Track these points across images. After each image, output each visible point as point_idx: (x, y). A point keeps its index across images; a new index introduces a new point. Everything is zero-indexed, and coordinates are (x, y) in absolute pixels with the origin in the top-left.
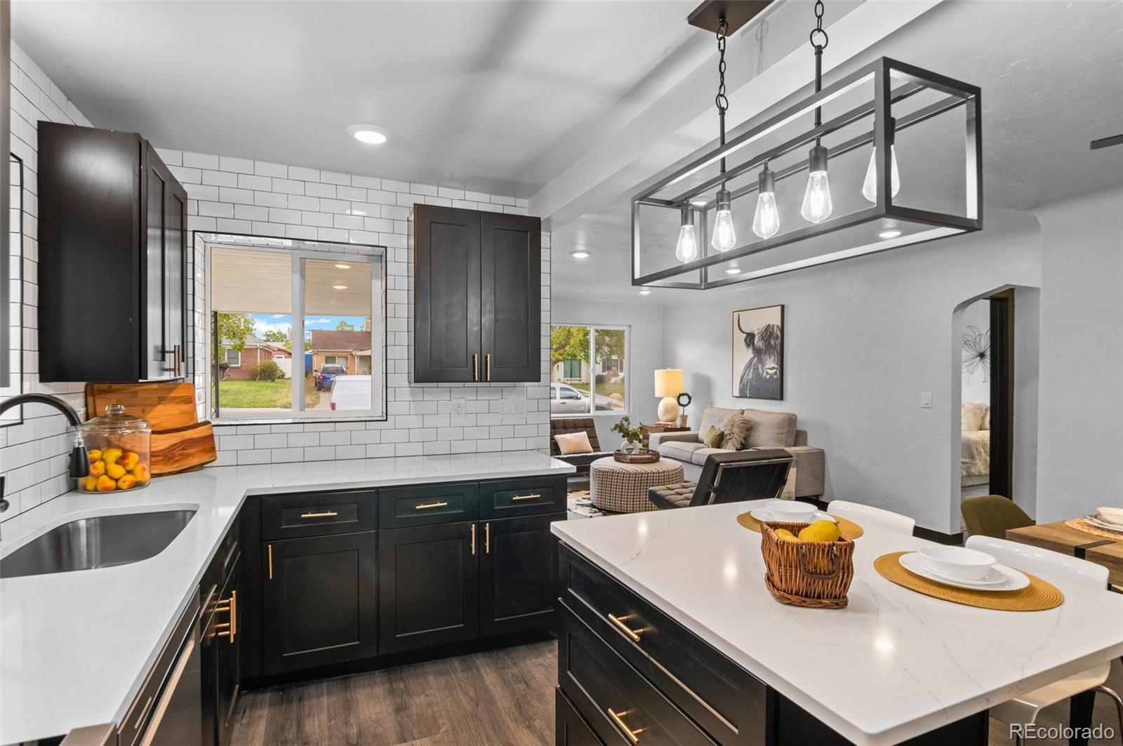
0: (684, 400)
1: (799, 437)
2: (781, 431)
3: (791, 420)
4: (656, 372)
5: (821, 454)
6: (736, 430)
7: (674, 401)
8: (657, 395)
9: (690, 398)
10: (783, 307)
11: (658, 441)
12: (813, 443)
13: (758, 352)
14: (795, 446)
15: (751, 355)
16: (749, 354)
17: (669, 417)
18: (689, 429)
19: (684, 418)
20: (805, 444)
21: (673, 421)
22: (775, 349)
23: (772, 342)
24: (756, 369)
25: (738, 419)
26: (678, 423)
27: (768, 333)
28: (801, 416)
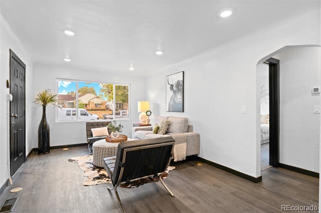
0: (149, 113)
1: (189, 128)
2: (181, 126)
3: (186, 121)
4: (139, 102)
5: (198, 136)
6: (164, 125)
7: (145, 113)
8: (139, 111)
9: (151, 112)
10: (183, 72)
11: (134, 130)
12: (195, 131)
13: (174, 92)
14: (188, 132)
15: (172, 94)
16: (171, 93)
17: (143, 120)
18: (150, 125)
19: (149, 120)
20: (192, 132)
21: (145, 122)
22: (181, 90)
23: (180, 87)
24: (174, 100)
25: (165, 121)
26: (146, 123)
27: (178, 84)
28: (190, 119)
